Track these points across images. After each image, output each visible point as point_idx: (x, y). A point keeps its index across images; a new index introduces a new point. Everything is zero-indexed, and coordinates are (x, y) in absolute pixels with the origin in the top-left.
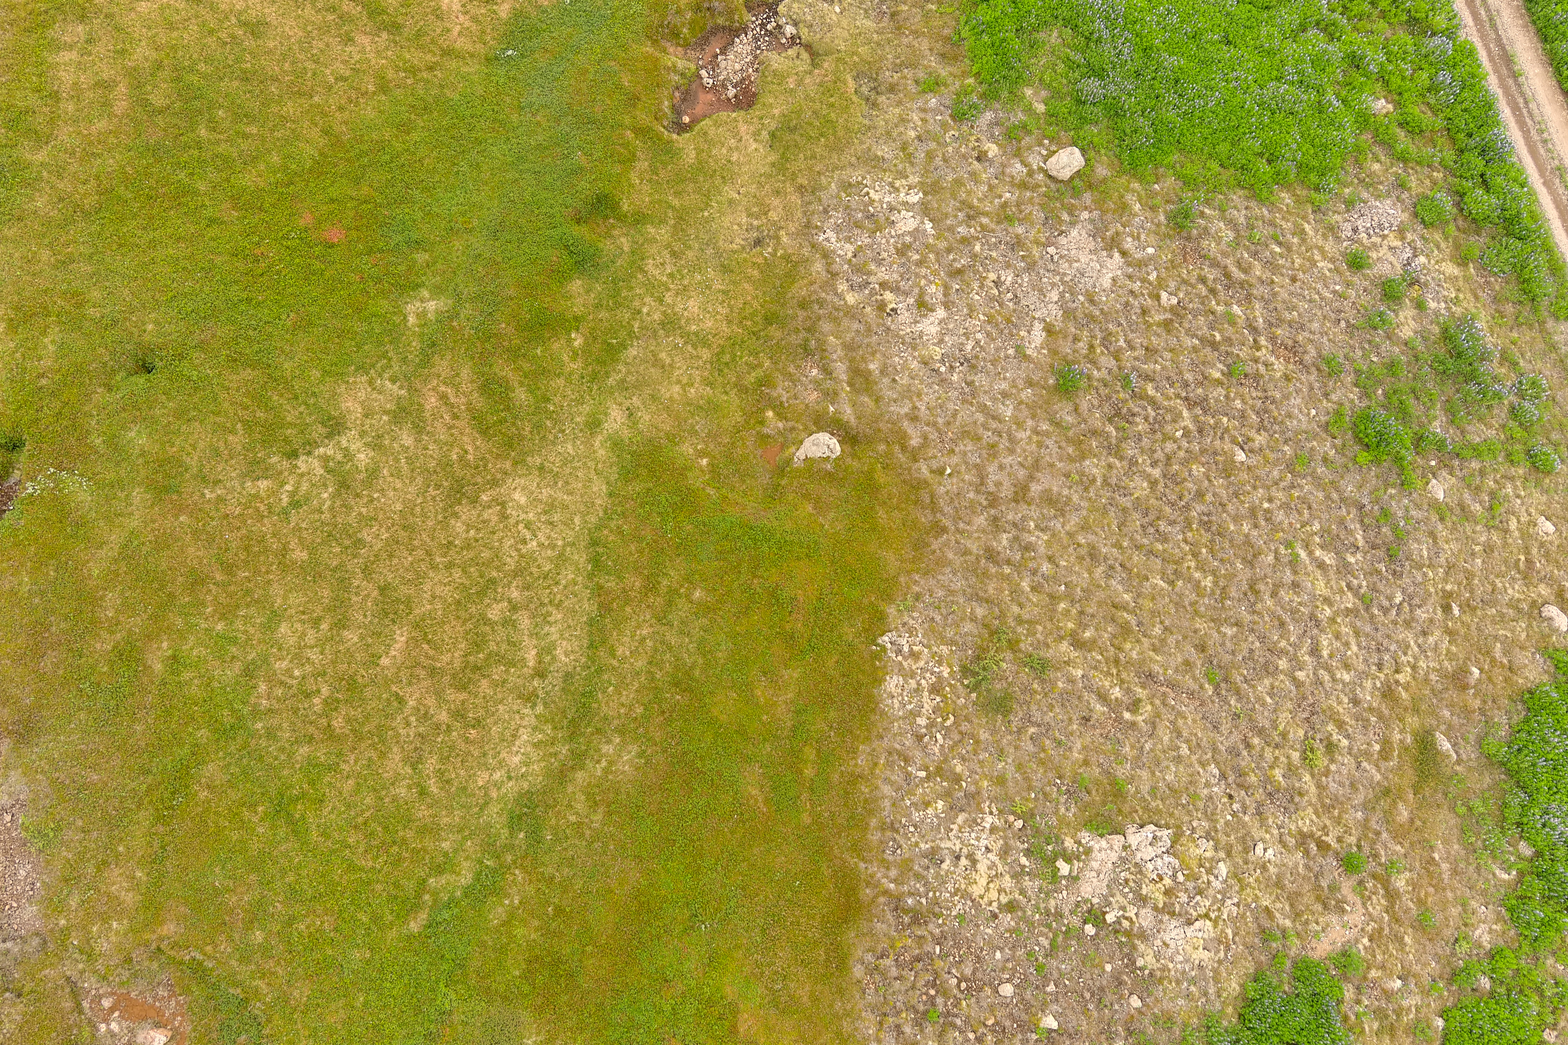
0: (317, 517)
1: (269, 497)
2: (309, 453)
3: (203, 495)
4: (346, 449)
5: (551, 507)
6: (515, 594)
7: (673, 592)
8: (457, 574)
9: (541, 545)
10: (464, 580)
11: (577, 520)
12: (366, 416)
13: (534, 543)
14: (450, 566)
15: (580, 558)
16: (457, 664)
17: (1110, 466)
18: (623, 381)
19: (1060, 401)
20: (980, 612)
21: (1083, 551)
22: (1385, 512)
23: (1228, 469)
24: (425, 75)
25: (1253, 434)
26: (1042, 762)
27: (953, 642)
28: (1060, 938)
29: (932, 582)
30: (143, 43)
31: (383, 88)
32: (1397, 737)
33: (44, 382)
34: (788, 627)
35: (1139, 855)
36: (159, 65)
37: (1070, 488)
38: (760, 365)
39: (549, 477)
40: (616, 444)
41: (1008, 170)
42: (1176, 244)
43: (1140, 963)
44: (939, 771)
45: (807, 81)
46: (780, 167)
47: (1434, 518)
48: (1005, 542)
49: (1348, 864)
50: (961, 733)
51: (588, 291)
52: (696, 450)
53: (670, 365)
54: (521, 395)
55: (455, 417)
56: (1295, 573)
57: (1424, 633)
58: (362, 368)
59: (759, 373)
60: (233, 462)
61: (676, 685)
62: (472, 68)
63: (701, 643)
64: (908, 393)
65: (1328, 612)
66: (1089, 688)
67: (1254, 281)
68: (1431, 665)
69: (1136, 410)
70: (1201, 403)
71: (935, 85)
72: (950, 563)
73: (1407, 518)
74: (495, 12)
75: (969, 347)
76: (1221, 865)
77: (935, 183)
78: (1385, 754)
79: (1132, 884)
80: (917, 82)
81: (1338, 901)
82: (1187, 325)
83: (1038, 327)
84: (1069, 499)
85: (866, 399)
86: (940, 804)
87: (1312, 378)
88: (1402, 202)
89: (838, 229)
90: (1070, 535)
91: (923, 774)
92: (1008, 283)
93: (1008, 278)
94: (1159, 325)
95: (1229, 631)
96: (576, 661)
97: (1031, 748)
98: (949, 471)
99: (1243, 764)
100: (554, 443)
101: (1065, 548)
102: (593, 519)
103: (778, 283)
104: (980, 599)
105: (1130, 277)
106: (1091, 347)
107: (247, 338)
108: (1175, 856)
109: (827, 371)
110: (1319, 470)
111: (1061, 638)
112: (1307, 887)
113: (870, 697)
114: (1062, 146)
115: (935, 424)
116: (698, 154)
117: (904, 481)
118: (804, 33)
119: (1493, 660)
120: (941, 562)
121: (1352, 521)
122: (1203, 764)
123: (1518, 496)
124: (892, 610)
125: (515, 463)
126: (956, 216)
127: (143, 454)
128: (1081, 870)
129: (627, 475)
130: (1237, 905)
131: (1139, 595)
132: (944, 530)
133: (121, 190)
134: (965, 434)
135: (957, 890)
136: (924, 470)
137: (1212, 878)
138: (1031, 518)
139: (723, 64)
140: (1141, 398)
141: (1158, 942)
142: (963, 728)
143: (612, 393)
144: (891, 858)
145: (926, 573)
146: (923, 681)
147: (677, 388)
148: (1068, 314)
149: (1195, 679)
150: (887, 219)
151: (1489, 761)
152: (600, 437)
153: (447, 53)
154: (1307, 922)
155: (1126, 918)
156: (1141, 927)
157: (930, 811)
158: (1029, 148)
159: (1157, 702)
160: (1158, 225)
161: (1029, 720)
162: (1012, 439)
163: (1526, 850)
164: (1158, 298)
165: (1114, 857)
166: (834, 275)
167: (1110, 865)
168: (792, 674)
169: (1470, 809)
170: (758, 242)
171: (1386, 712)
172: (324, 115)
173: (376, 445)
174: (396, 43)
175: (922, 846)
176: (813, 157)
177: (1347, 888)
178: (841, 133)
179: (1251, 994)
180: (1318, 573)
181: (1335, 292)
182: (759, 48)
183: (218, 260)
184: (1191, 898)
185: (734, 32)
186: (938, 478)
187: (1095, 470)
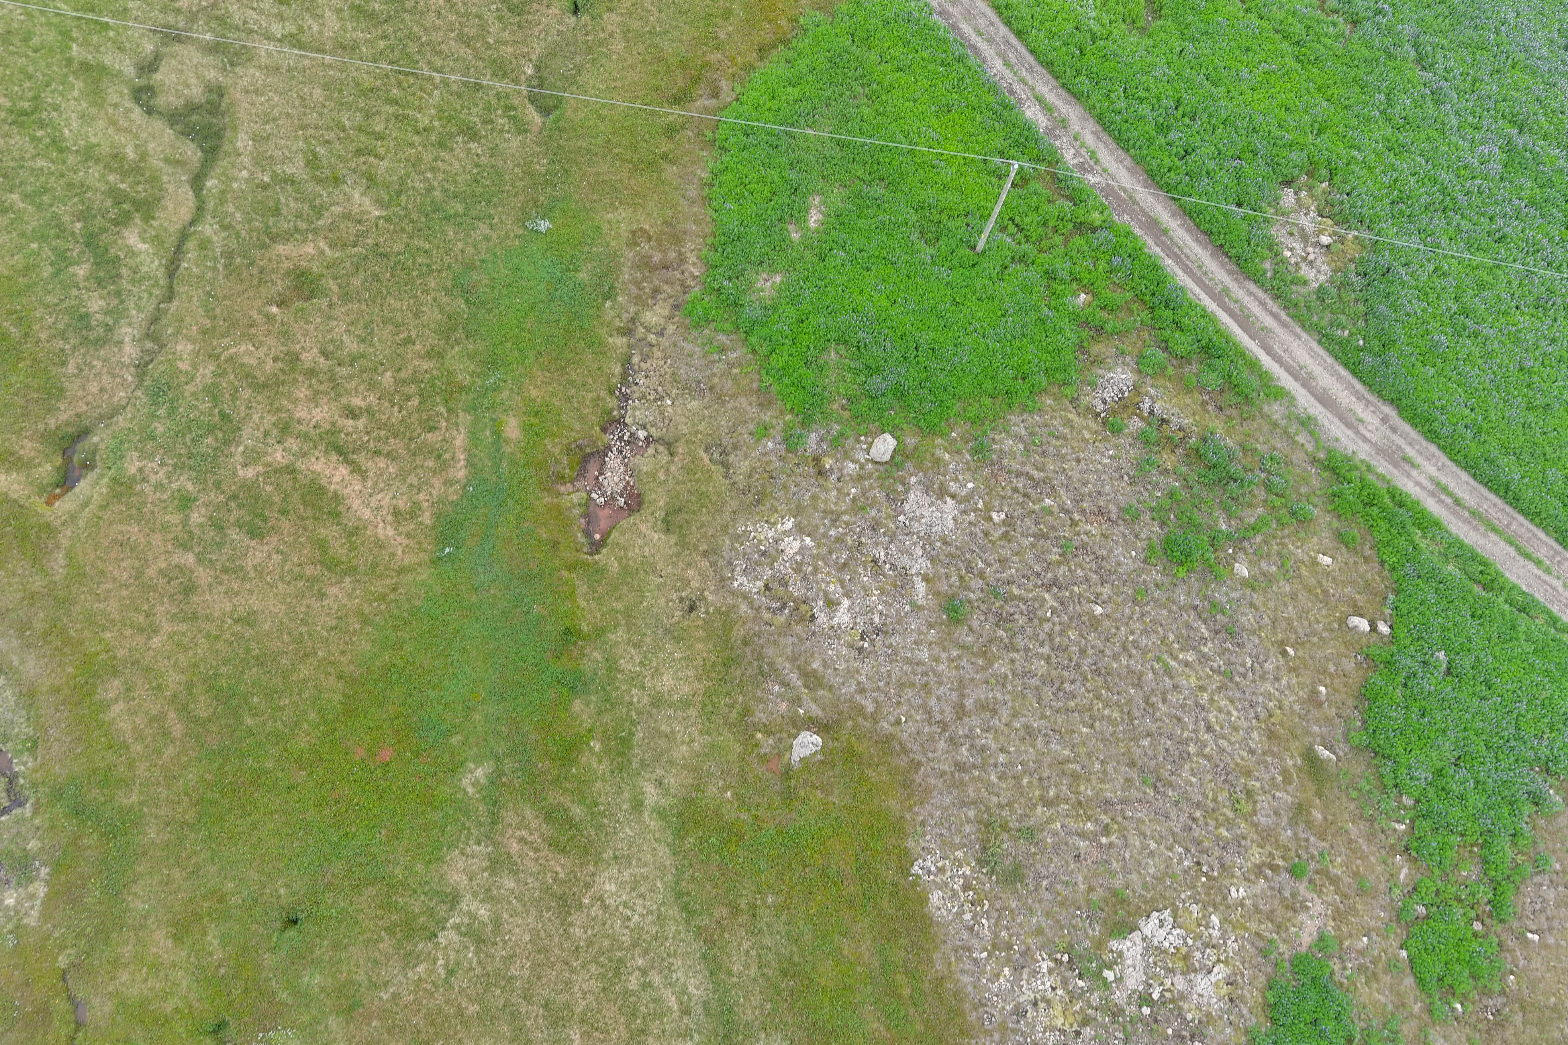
0: (472, 974)
1: (430, 977)
2: (443, 929)
3: (381, 999)
4: (469, 912)
5: (635, 884)
6: (640, 961)
7: (752, 906)
8: (593, 968)
9: (642, 915)
10: (600, 970)
11: (658, 883)
12: (471, 880)
13: (637, 917)
14: (585, 965)
15: (674, 911)
16: (625, 1036)
17: (1013, 661)
18: (643, 761)
19: (957, 628)
20: (971, 813)
21: (1022, 733)
22: (1213, 605)
23: (1095, 623)
24: (392, 596)
25: (1099, 589)
26: (1061, 904)
27: (962, 846)
28: (1129, 1027)
29: (928, 807)
30: (171, 672)
31: (366, 621)
32: (1290, 762)
33: (222, 971)
34: (845, 894)
35: (1156, 940)
36: (190, 685)
37: (992, 690)
38: (736, 702)
39: (624, 861)
40: (660, 813)
41: (845, 472)
42: (986, 471)
43: (1189, 1017)
44: (995, 946)
45: (673, 469)
46: (683, 544)
47: (1248, 592)
48: (965, 753)
49: (1295, 872)
50: (997, 910)
51: (587, 705)
52: (718, 788)
53: (672, 732)
54: (577, 810)
55: (536, 850)
56: (1172, 678)
57: (1277, 679)
58: (452, 846)
59: (737, 708)
60: (391, 963)
61: (786, 974)
62: (424, 575)
63: (789, 934)
64: (850, 673)
65: (1206, 696)
66: (1070, 833)
67: (1051, 475)
68: (1291, 699)
69: (1012, 610)
70: (1055, 583)
71: (764, 431)
72: (935, 787)
73: (1229, 601)
74: (421, 523)
75: (877, 619)
76: (1213, 917)
77: (799, 506)
78: (1287, 780)
79: (1160, 964)
80: (751, 434)
81: (1301, 902)
82: (1019, 530)
83: (917, 580)
84: (995, 698)
85: (822, 692)
86: (1006, 970)
87: (1122, 528)
88: (1128, 365)
89: (744, 572)
90: (1008, 725)
91: (985, 954)
92: (882, 557)
93: (881, 554)
94: (1000, 539)
95: (1146, 743)
96: (706, 989)
97: (1049, 897)
98: (903, 719)
99: (1196, 835)
100: (616, 834)
101: (1008, 736)
102: (669, 878)
103: (720, 633)
104: (966, 804)
105: (965, 512)
106: (961, 577)
107: (360, 865)
108: (1180, 927)
109: (785, 684)
110: (1156, 595)
111: (1035, 806)
112: (1277, 902)
113: (924, 916)
114: (874, 435)
115: (878, 688)
116: (619, 563)
117: (876, 742)
118: (653, 431)
119: (1330, 675)
120: (928, 790)
121: (1194, 620)
122: (1170, 849)
123: (1297, 548)
124: (910, 843)
125: (596, 864)
126: (824, 524)
127: (322, 989)
128: (1121, 971)
129: (679, 834)
130: (1236, 941)
131: (1073, 747)
132: (920, 764)
133: (209, 795)
134: (902, 686)
135: (1045, 1028)
136: (886, 726)
137: (1211, 931)
138: (976, 726)
139: (605, 483)
140: (1012, 600)
141: (1195, 996)
142: (997, 906)
143: (639, 774)
144: (990, 1027)
145: (922, 803)
146: (955, 886)
147: (684, 748)
148: (933, 560)
149: (1138, 789)
150: (777, 550)
151: (1357, 749)
152: (647, 813)
153: (400, 571)
154: (1287, 929)
155: (1167, 990)
156: (1179, 991)
157: (1002, 980)
158: (853, 448)
159: (1120, 819)
160: (967, 463)
161: (1039, 877)
162: (936, 673)
163: (1408, 801)
164: (991, 519)
165: (1139, 950)
166: (758, 609)
167: (1139, 957)
168: (862, 925)
169: (1360, 790)
170: (692, 608)
171: (1276, 749)
172: (333, 663)
173: (489, 898)
174: (358, 581)
175: (1008, 1007)
176: (703, 525)
177: (1302, 888)
178: (714, 498)
179: (1272, 1000)
180: (1187, 670)
181: (1110, 457)
182: (625, 457)
183: (309, 816)
184: (1203, 953)
185: (603, 453)
186: (898, 728)
187: (1003, 669)
